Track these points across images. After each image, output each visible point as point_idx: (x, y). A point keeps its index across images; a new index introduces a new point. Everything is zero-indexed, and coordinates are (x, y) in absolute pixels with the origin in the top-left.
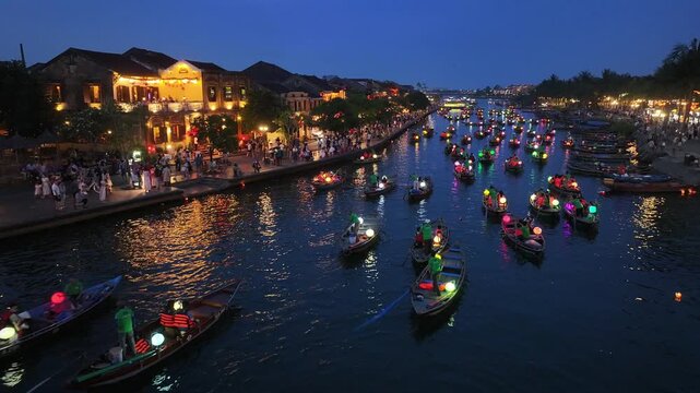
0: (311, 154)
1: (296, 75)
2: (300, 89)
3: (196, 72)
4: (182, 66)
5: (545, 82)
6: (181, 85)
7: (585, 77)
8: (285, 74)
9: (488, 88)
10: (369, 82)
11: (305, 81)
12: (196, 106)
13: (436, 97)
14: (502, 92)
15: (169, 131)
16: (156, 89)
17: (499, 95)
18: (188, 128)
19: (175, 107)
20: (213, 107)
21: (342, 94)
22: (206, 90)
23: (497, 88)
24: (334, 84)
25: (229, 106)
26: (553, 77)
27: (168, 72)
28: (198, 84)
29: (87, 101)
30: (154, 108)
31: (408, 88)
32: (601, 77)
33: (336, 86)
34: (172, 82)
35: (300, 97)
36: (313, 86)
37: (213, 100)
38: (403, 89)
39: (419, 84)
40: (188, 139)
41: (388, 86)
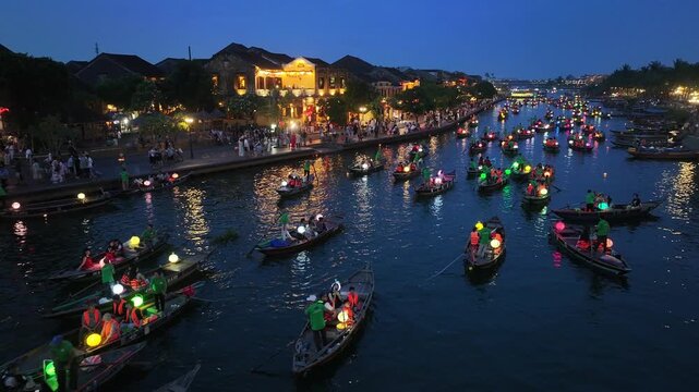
0: (397, 129)
1: (381, 67)
2: (384, 79)
3: (311, 66)
4: (300, 61)
5: (617, 72)
6: (299, 76)
7: (655, 67)
8: (368, 67)
9: (560, 78)
10: (439, 72)
11: (387, 73)
12: (310, 92)
13: (504, 87)
14: (574, 82)
15: (292, 111)
16: (280, 79)
17: (571, 85)
18: (305, 109)
19: (297, 93)
20: (321, 93)
21: (417, 83)
22: (317, 80)
23: (568, 78)
24: (410, 75)
25: (333, 92)
26: (626, 67)
27: (289, 66)
28: (312, 75)
29: (236, 88)
30: (283, 93)
31: (477, 78)
32: (672, 66)
33: (413, 77)
34: (292, 74)
35: (385, 86)
36: (395, 77)
37: (322, 87)
38: (471, 79)
39: (487, 75)
40: (304, 117)
41: (457, 76)
